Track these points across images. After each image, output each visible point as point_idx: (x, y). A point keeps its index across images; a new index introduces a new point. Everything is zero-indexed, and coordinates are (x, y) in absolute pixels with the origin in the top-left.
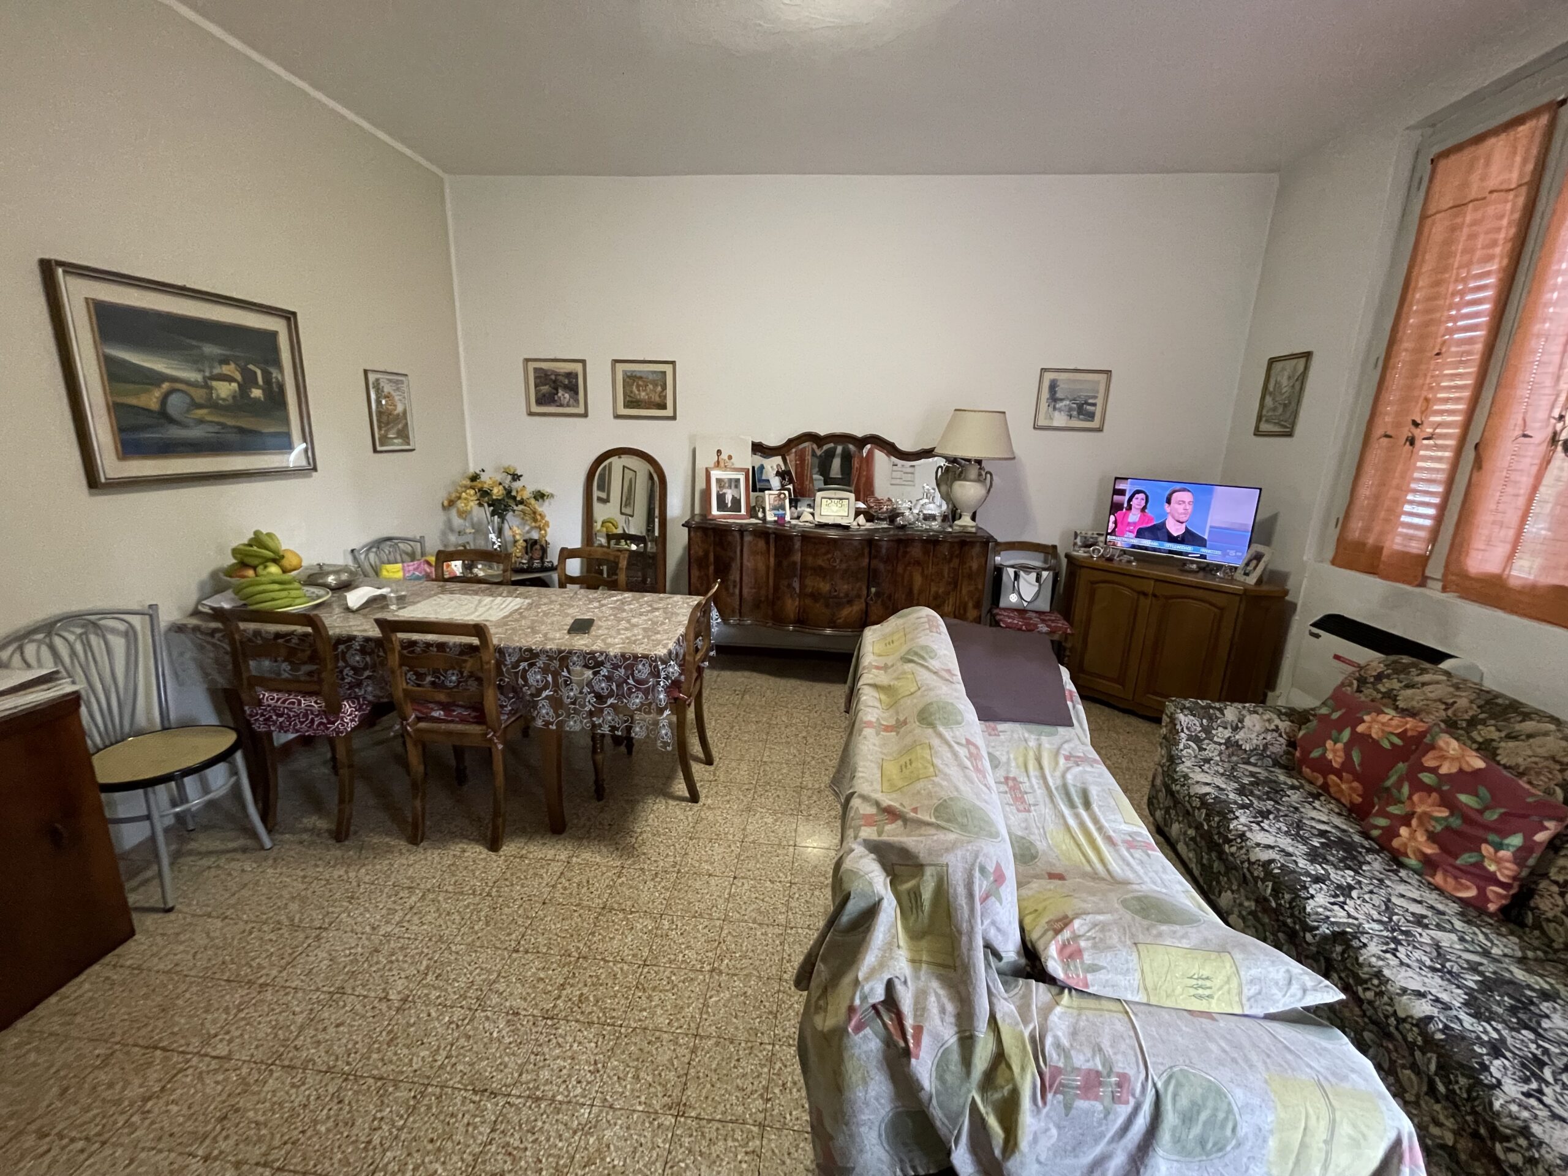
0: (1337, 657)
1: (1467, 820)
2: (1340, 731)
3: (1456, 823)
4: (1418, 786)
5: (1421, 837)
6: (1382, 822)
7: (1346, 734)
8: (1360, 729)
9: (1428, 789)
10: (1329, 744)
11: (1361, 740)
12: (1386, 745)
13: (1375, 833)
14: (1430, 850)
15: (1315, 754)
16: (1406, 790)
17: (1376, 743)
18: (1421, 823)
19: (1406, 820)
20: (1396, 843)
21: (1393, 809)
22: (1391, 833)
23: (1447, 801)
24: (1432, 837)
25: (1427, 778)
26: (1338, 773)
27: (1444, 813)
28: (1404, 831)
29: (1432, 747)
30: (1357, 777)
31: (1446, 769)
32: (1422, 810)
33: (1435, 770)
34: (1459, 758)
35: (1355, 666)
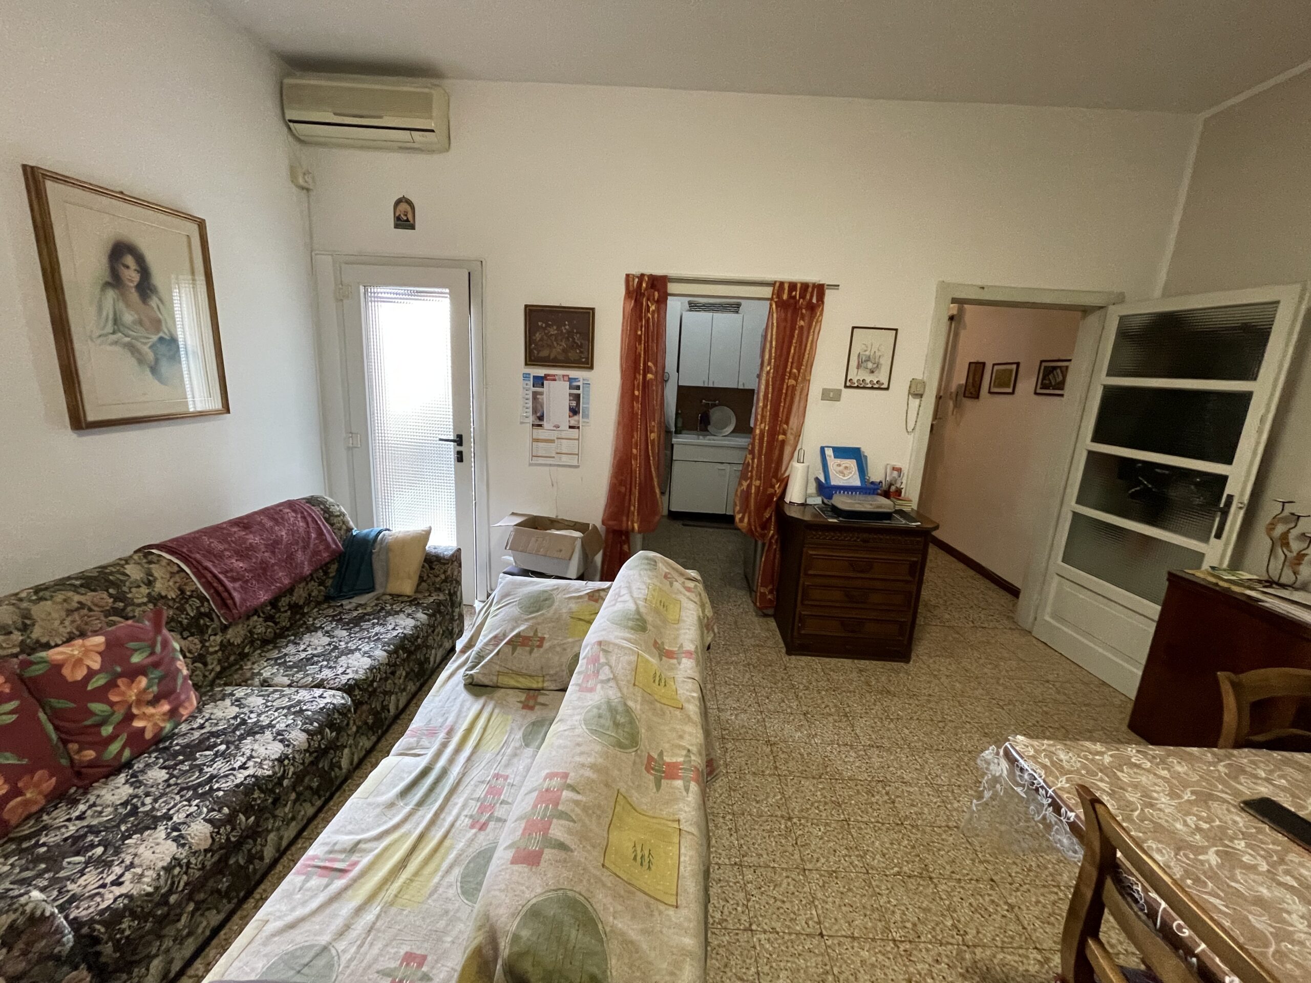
1: (156, 665)
3: (157, 673)
4: (101, 694)
5: (150, 710)
9: (111, 685)
14: (166, 707)
18: (139, 702)
19: (130, 717)
20: (148, 735)
21: (107, 730)
23: (133, 673)
24: (156, 700)
25: (98, 682)
27: (143, 682)
28: (138, 724)
29: (57, 667)
31: (95, 663)
32: (132, 695)
33: (91, 674)
34: (87, 651)
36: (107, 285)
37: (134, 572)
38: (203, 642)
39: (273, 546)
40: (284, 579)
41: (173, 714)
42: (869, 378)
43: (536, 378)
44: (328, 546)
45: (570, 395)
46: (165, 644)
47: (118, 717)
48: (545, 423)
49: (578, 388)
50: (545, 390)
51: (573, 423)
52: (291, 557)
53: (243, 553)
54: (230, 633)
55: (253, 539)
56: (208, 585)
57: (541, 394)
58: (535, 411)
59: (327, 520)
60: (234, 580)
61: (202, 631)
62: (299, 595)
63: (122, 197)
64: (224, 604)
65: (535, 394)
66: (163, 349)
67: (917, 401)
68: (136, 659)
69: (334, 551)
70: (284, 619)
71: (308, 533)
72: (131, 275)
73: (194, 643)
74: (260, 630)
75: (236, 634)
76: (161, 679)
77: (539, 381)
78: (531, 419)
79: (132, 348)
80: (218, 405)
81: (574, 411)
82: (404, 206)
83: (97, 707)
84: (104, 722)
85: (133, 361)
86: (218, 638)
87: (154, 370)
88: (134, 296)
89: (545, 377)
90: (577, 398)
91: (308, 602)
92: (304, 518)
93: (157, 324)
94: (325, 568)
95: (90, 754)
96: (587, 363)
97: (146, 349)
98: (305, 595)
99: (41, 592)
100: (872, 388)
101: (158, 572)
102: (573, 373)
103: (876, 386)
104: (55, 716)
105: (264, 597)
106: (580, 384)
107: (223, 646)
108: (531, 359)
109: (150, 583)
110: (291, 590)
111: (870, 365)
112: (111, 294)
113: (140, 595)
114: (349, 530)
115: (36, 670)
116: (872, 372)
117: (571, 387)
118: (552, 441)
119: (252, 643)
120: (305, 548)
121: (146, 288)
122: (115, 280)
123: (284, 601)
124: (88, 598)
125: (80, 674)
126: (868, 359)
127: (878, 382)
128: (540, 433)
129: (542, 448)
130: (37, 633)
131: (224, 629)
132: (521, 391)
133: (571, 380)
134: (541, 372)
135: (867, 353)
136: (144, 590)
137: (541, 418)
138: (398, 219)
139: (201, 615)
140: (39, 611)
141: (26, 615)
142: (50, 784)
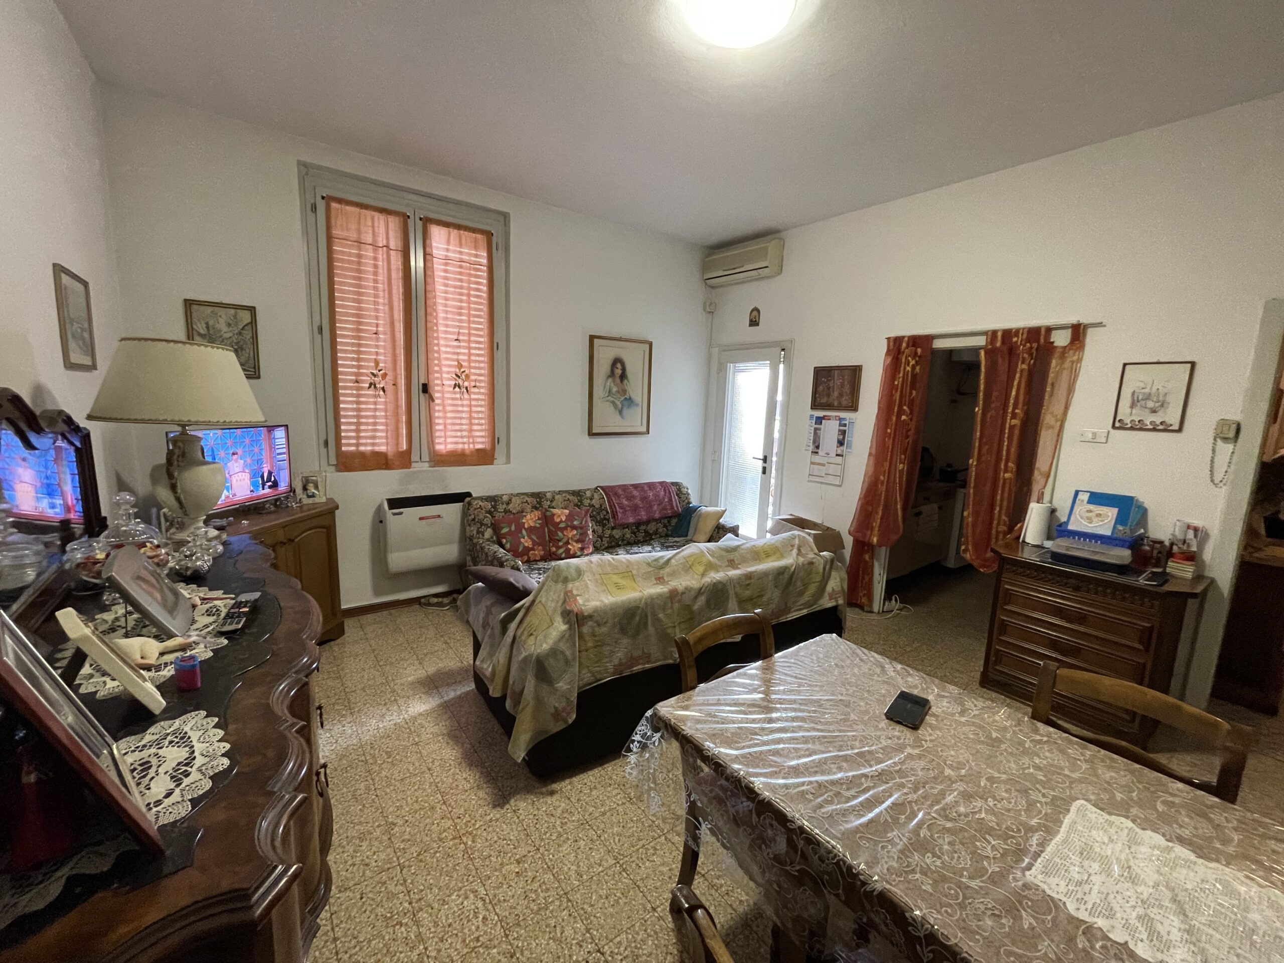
0: (421, 519)
1: (581, 528)
2: (521, 532)
3: (580, 531)
4: (562, 529)
5: (575, 544)
6: (561, 551)
7: (524, 532)
8: (526, 526)
9: (565, 528)
12: (538, 525)
13: (563, 555)
14: (580, 546)
17: (535, 527)
18: (572, 540)
19: (567, 543)
20: (571, 552)
21: (561, 544)
22: (568, 550)
23: (574, 528)
24: (577, 541)
25: (562, 525)
26: (533, 549)
27: (575, 532)
28: (570, 546)
29: (553, 515)
30: (539, 544)
31: (564, 519)
32: (570, 535)
33: (561, 522)
34: (562, 513)
35: (439, 516)
36: (609, 376)
37: (588, 494)
38: (603, 531)
39: (644, 498)
40: (643, 516)
41: (582, 549)
42: (1148, 419)
43: (818, 418)
44: (672, 508)
45: (839, 430)
46: (586, 522)
47: (565, 540)
48: (820, 451)
49: (845, 425)
50: (822, 427)
51: (839, 452)
52: (651, 506)
53: (630, 498)
54: (615, 532)
55: (636, 493)
56: (610, 506)
57: (820, 429)
58: (814, 442)
59: (677, 495)
60: (621, 508)
61: (604, 526)
62: (652, 527)
63: (620, 339)
64: (614, 517)
65: (816, 429)
66: (626, 403)
67: (1230, 447)
68: (575, 523)
69: (675, 512)
70: (641, 536)
71: (664, 499)
72: (618, 372)
73: (599, 529)
74: (628, 536)
75: (617, 533)
76: (581, 534)
77: (819, 420)
78: (811, 448)
79: (613, 403)
80: (644, 429)
81: (841, 443)
82: (755, 313)
83: (560, 534)
84: (559, 541)
85: (612, 408)
86: (609, 532)
87: (621, 412)
88: (618, 381)
89: (824, 418)
90: (843, 433)
91: (656, 532)
92: (665, 490)
93: (624, 392)
94: (670, 518)
95: (554, 549)
96: (853, 407)
97: (618, 403)
98: (654, 529)
99: (560, 492)
100: (1154, 430)
101: (596, 496)
102: (842, 415)
103: (1161, 427)
104: (549, 531)
105: (631, 520)
106: (847, 422)
107: (611, 536)
108: (815, 405)
109: (591, 499)
110: (647, 522)
111: (1150, 404)
112: (610, 380)
113: (587, 502)
114: (689, 503)
115: (548, 514)
116: (1154, 411)
117: (840, 425)
118: (823, 465)
119: (623, 540)
120: (659, 505)
121: (623, 376)
122: (612, 374)
123: (643, 527)
124: (571, 498)
125: (558, 520)
126: (1148, 397)
127: (1162, 423)
128: (816, 459)
129: (816, 469)
130: (554, 504)
131: (613, 529)
132: (807, 428)
133: (840, 419)
134: (821, 414)
135: (1147, 391)
136: (589, 501)
137: (818, 447)
138: (751, 321)
139: (605, 519)
140: (557, 497)
141: (553, 498)
142: (542, 553)
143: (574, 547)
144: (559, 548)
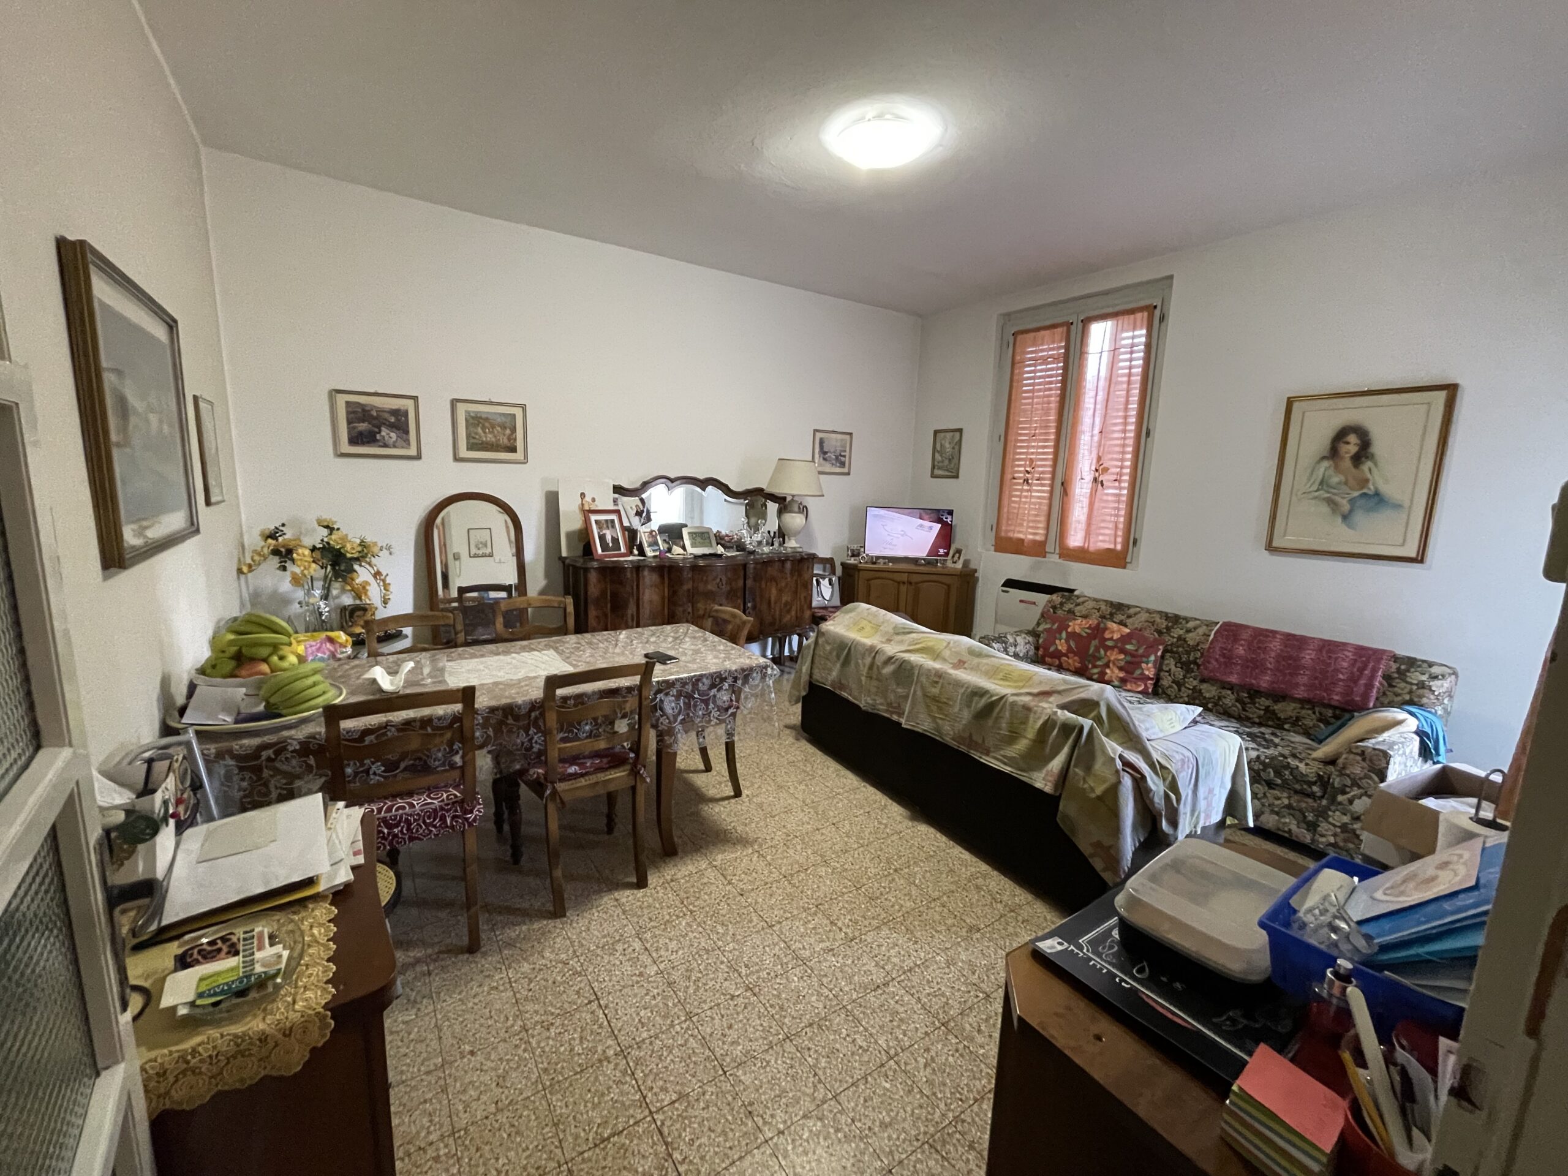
0: (1021, 601)
1: (1133, 656)
2: (1060, 633)
3: (1129, 658)
4: (1107, 648)
5: (1116, 671)
6: (1096, 671)
7: (1064, 635)
8: (1070, 630)
9: (1112, 648)
10: (1057, 642)
11: (1073, 635)
12: (1084, 634)
13: (1095, 677)
14: (1122, 675)
15: (1052, 649)
16: (1102, 652)
17: (1079, 635)
18: (1114, 664)
19: (1107, 666)
20: (1106, 678)
21: (1099, 663)
22: (1103, 674)
23: (1122, 651)
24: (1121, 669)
25: (1109, 643)
26: (1066, 655)
27: (1122, 656)
28: (1108, 671)
29: (1106, 629)
30: (1075, 654)
31: (1116, 636)
32: (1115, 658)
33: (1111, 639)
34: (1119, 631)
35: (1034, 603)
36: (1326, 457)
37: (1193, 624)
39: (1288, 659)
40: (1270, 683)
44: (1348, 693)
47: (1105, 661)
53: (1257, 649)
54: (1204, 686)
55: (1275, 645)
56: (1209, 648)
59: (1388, 678)
64: (1205, 664)
66: (1363, 502)
68: (1129, 647)
69: (1354, 703)
72: (1351, 448)
74: (1228, 702)
75: (1208, 690)
76: (1130, 663)
79: (1330, 502)
80: (1412, 552)
84: (1099, 659)
87: (1345, 517)
88: (1347, 463)
92: (1356, 661)
93: (1362, 482)
95: (1090, 666)
99: (1156, 612)
101: (1199, 630)
107: (1196, 690)
109: (1189, 631)
110: (1275, 697)
112: (1326, 463)
113: (1178, 632)
115: (1102, 626)
121: (1361, 456)
124: (1161, 621)
125: (1109, 636)
131: (1204, 681)
136: (1182, 632)
141: (1136, 614)
142: (1078, 665)
143: (1113, 673)
144: (1095, 667)
